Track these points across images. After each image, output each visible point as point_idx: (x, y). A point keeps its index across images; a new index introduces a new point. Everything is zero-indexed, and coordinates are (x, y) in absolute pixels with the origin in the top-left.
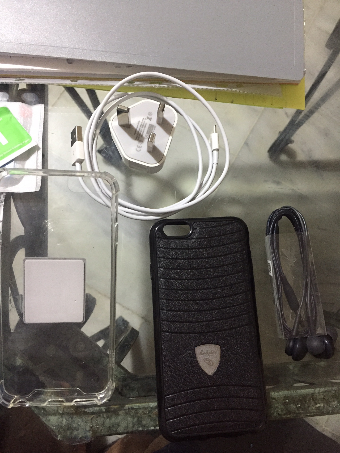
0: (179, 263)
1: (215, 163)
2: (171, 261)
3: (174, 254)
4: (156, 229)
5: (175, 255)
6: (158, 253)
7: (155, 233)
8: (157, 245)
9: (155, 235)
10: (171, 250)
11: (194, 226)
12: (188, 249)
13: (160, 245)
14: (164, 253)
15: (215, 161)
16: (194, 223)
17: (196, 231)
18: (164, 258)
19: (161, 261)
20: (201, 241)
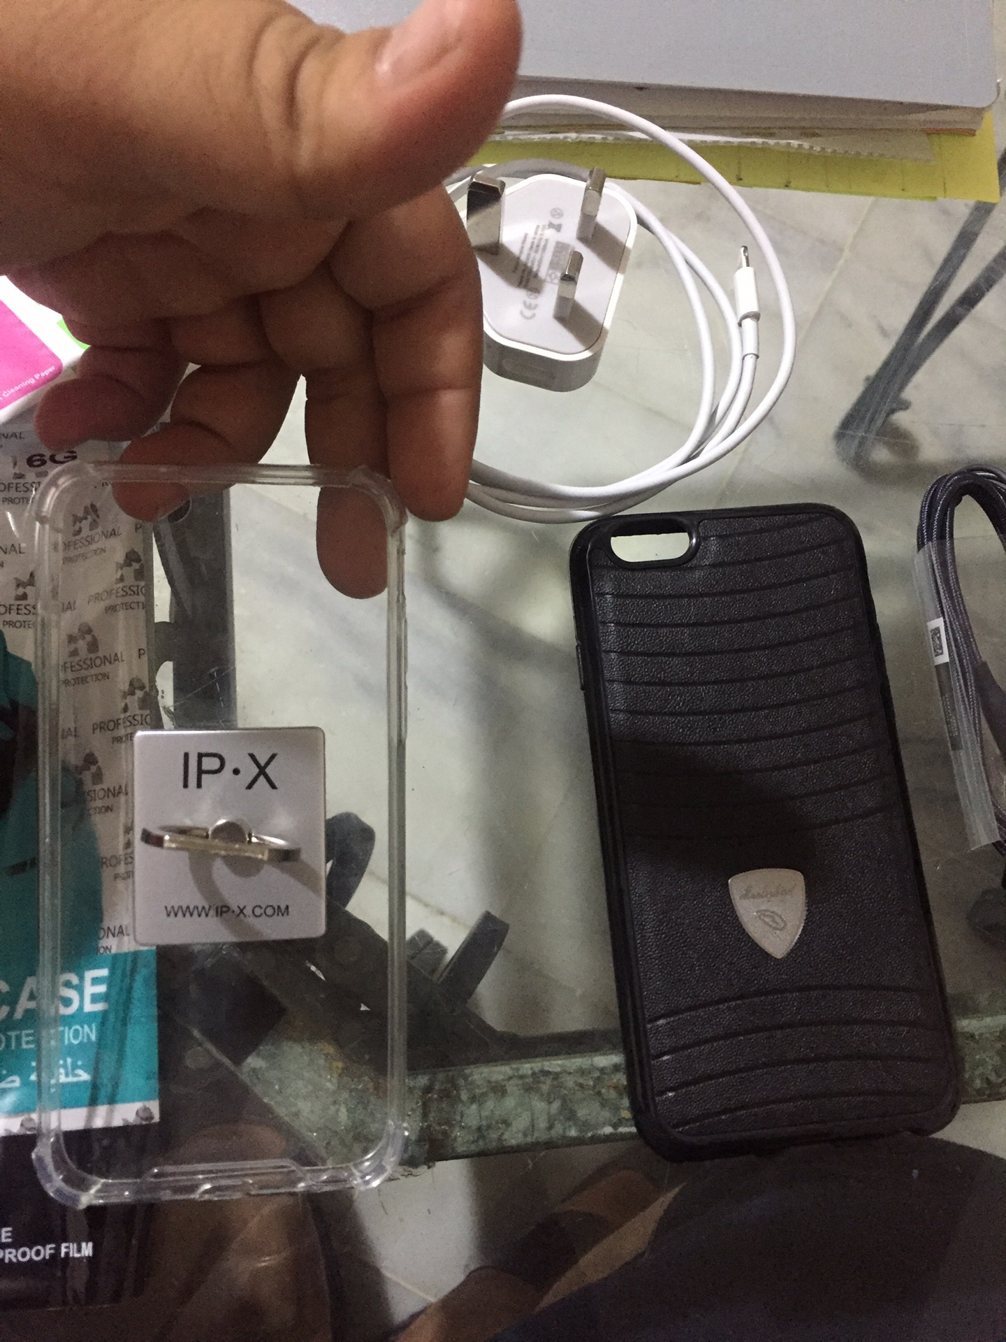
0: (664, 636)
1: (751, 355)
2: (641, 633)
3: (647, 611)
4: (590, 543)
5: (651, 614)
6: (600, 610)
7: (588, 553)
8: (597, 588)
9: (589, 558)
10: (637, 601)
11: (700, 530)
12: (688, 596)
13: (605, 587)
14: (619, 610)
15: (751, 347)
16: (699, 523)
17: (707, 545)
18: (618, 623)
19: (610, 632)
20: (724, 574)
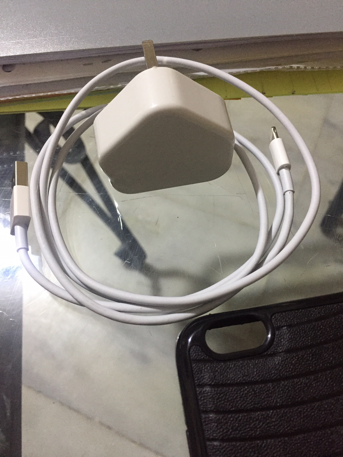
0: (256, 420)
1: (289, 192)
2: (237, 419)
3: (241, 397)
4: (190, 340)
5: (244, 400)
6: (201, 400)
7: (188, 349)
8: (197, 380)
9: (189, 354)
10: (231, 389)
11: (273, 322)
12: (271, 381)
13: (204, 379)
14: (217, 399)
15: (288, 186)
16: (272, 316)
17: (281, 333)
18: (217, 412)
19: (212, 420)
20: (298, 358)
